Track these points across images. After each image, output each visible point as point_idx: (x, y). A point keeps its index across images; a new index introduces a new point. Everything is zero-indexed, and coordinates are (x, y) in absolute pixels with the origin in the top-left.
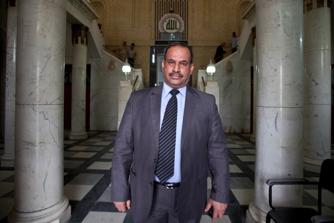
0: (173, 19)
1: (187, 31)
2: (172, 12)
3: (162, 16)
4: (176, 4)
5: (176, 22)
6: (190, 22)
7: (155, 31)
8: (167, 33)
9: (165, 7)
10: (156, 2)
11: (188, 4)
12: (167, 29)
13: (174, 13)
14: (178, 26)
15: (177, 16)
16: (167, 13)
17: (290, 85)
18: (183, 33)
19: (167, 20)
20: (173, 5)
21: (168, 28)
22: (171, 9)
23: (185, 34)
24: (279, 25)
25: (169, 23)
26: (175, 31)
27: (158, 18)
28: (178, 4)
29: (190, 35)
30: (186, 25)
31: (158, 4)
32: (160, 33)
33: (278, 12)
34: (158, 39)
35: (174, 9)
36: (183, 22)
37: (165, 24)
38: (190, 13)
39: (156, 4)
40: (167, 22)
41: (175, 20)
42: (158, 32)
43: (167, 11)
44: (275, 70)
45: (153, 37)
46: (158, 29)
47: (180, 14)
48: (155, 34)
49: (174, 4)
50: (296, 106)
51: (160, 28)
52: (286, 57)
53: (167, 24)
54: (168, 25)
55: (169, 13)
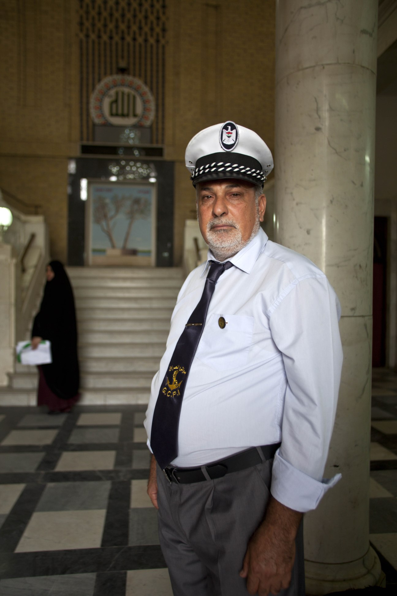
0: (126, 90)
1: (163, 123)
2: (123, 71)
3: (100, 80)
4: (134, 52)
5: (134, 98)
6: (169, 101)
7: (81, 120)
8: (111, 125)
9: (105, 56)
10: (81, 42)
11: (164, 53)
12: (112, 115)
13: (129, 74)
14: (139, 110)
15: (138, 82)
16: (111, 74)
17: (338, 267)
18: (151, 127)
19: (113, 92)
20: (126, 54)
21: (114, 111)
22: (123, 64)
23: (157, 129)
24: (318, 129)
25: (116, 101)
26: (131, 121)
27: (87, 85)
28: (140, 52)
29: (169, 133)
30: (160, 106)
31: (87, 49)
32: (94, 125)
33: (315, 99)
34: (88, 140)
35: (129, 63)
36: (150, 97)
37: (107, 102)
38: (170, 77)
39: (81, 48)
40: (110, 96)
41: (133, 92)
42: (88, 122)
43: (111, 69)
44: (308, 232)
45: (76, 134)
46: (88, 114)
47: (146, 76)
48: (82, 126)
49: (129, 52)
50: (351, 314)
51: (93, 113)
52: (331, 202)
53: (111, 103)
54: (114, 106)
55: (117, 73)
